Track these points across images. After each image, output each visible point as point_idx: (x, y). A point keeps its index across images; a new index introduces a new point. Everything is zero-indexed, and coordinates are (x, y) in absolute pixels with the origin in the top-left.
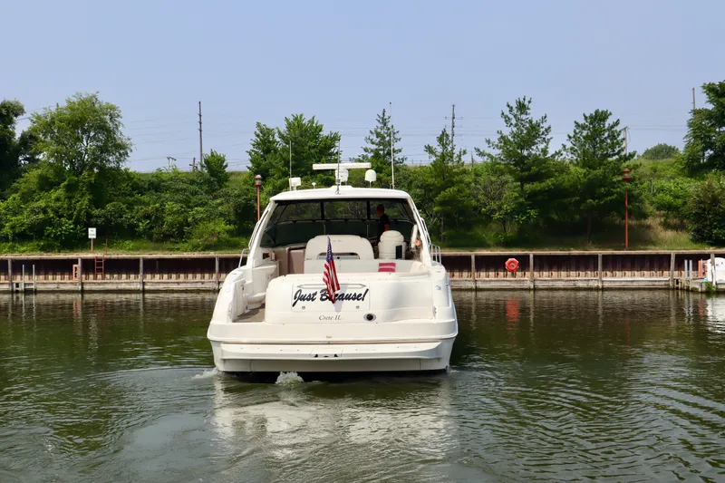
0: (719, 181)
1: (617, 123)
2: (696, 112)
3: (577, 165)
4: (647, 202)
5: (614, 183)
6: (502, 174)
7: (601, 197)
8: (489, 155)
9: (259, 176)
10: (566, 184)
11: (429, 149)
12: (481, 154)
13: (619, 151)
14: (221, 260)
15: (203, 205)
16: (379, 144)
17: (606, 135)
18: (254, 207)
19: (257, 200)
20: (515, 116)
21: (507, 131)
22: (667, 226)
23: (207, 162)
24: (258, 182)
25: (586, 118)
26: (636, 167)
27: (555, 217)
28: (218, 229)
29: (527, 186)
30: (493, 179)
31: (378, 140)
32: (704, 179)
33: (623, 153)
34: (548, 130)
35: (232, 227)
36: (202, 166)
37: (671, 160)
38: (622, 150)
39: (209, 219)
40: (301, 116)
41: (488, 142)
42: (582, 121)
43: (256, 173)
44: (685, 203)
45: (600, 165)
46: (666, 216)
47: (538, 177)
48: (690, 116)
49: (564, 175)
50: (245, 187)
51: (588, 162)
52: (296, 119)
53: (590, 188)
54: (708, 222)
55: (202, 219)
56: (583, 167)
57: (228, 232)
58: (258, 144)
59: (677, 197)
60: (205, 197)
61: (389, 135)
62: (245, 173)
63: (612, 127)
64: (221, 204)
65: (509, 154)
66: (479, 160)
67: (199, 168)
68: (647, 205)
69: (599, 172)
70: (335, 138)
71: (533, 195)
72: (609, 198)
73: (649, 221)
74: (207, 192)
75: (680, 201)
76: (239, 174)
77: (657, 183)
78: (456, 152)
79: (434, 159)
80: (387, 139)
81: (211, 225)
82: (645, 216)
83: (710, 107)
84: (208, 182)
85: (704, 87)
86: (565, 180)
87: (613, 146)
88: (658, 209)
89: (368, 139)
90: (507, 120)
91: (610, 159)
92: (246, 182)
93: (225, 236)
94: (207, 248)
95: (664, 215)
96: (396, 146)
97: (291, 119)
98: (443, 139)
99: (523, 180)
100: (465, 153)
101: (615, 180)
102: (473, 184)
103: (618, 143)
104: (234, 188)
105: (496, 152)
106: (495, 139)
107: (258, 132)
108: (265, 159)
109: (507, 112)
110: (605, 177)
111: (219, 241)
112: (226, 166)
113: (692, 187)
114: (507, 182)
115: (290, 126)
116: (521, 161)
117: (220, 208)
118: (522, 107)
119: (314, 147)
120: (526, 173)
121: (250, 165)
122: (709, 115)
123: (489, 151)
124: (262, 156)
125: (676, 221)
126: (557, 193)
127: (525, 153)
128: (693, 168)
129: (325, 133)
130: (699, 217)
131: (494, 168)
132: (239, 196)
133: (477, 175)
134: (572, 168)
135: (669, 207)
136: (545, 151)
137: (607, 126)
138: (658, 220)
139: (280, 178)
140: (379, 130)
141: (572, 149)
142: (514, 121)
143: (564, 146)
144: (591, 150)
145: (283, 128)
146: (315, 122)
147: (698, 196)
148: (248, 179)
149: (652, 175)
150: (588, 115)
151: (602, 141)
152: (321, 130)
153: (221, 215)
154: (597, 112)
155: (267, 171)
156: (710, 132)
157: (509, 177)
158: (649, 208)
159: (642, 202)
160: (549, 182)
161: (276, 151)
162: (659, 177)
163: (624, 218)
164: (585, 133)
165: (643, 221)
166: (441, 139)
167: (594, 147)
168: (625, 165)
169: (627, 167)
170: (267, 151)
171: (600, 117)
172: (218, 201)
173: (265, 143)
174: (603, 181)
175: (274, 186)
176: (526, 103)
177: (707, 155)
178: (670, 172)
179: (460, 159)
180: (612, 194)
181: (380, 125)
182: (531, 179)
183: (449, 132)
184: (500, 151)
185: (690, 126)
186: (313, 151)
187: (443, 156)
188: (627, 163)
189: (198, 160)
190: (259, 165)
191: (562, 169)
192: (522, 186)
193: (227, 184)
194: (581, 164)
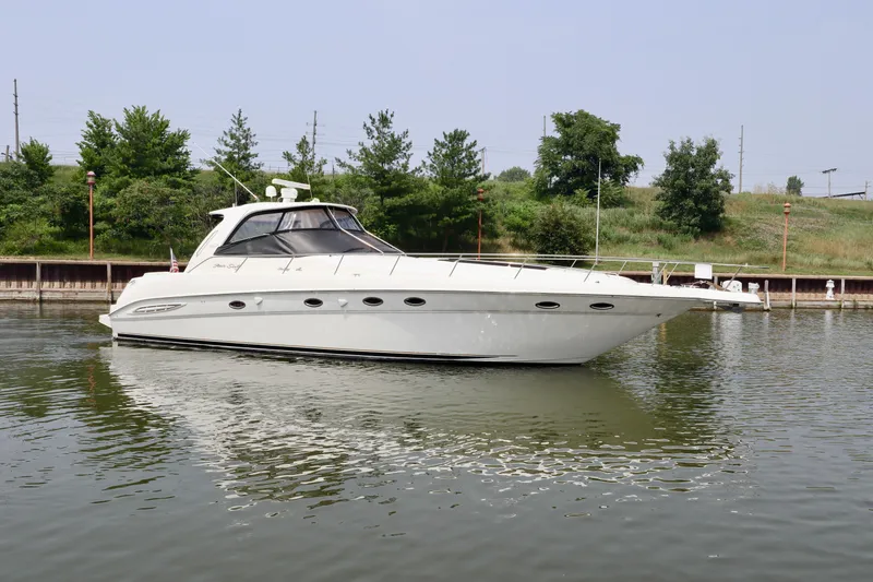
0: (561, 205)
1: (474, 144)
2: (545, 139)
3: (436, 182)
4: (499, 222)
5: (470, 202)
6: (363, 186)
7: (457, 215)
8: (350, 167)
9: (91, 173)
10: (425, 201)
11: (288, 157)
12: (343, 165)
13: (475, 172)
14: (43, 266)
15: (20, 202)
16: (233, 147)
17: (464, 155)
18: (84, 208)
19: (89, 200)
20: (377, 129)
21: (369, 144)
22: (515, 246)
23: (25, 152)
24: (90, 180)
25: (445, 136)
26: (489, 188)
27: (414, 233)
28: (39, 231)
29: (388, 201)
30: (354, 191)
31: (233, 142)
32: (550, 203)
33: (478, 174)
34: (409, 146)
35: (58, 229)
36: (19, 156)
37: (523, 183)
38: (479, 170)
39: (28, 218)
40: (144, 108)
41: (350, 153)
42: (442, 139)
43: (89, 169)
44: (532, 225)
45: (458, 184)
46: (516, 237)
47: (398, 192)
48: (540, 143)
49: (423, 192)
50: (75, 184)
51: (446, 180)
52: (138, 111)
53: (448, 206)
54: (551, 244)
55: (20, 218)
56: (442, 184)
57: (52, 234)
58: (90, 136)
59: (525, 219)
60: (22, 193)
61: (246, 138)
62: (74, 167)
63: (470, 147)
64: (44, 202)
65: (370, 168)
66: (341, 171)
67: (15, 158)
68: (499, 226)
69: (456, 190)
70: (183, 136)
71: (391, 210)
72: (463, 217)
73: (500, 241)
74: (25, 187)
75: (528, 223)
76: (67, 168)
77: (509, 205)
78: (317, 161)
79: (293, 166)
80: (243, 141)
81: (31, 226)
82: (496, 236)
83: (558, 135)
84: (26, 175)
85: (552, 116)
86: (423, 197)
87: (470, 167)
88: (508, 229)
89: (221, 140)
90: (369, 132)
91: (467, 179)
92: (75, 179)
93: (49, 238)
94: (25, 252)
95: (513, 236)
96: (252, 150)
97: (132, 111)
98: (303, 146)
99: (384, 195)
100: (325, 162)
101: (470, 199)
102: (333, 196)
103: (474, 164)
104: (59, 185)
105: (357, 164)
106: (357, 150)
107: (91, 123)
108: (100, 154)
109: (369, 124)
110: (461, 197)
111: (41, 244)
112: (50, 158)
113: (539, 210)
114: (367, 195)
115: (130, 119)
116: (381, 175)
117: (42, 207)
118: (384, 120)
119: (159, 144)
120: (386, 188)
121: (81, 160)
122: (557, 143)
123: (349, 162)
124: (96, 150)
125: (522, 242)
126: (416, 209)
127: (386, 167)
128: (542, 193)
129: (172, 130)
130: (544, 239)
131: (354, 180)
132: (67, 194)
133: (337, 187)
134: (431, 185)
135: (518, 228)
136: (405, 167)
137: (464, 147)
138: (508, 240)
139: (117, 176)
140: (234, 131)
141: (431, 166)
142: (376, 134)
143: (424, 163)
144: (450, 169)
145: (122, 120)
146: (161, 116)
147: (543, 219)
148: (78, 176)
149: (504, 197)
150: (447, 134)
151: (460, 161)
152: (167, 126)
153: (44, 214)
154: (456, 131)
155: (102, 167)
156: (556, 159)
157: (370, 191)
158: (501, 229)
159: (494, 222)
160: (408, 198)
161: (113, 146)
162: (512, 199)
163: (477, 237)
164: (444, 151)
165: (495, 241)
166: (300, 147)
167: (452, 165)
168: (480, 185)
169: (482, 187)
170: (103, 145)
171: (458, 137)
172: (40, 198)
173: (99, 134)
174: (459, 201)
175: (111, 186)
176: (389, 116)
177: (553, 181)
178: (520, 196)
179: (320, 170)
180: (467, 213)
181: (235, 127)
182: (390, 194)
183: (309, 139)
184: (361, 164)
185: (540, 152)
186: (157, 148)
187: (302, 165)
188: (483, 183)
189: (13, 149)
190: (91, 160)
191: (421, 185)
192: (382, 200)
193: (51, 179)
194: (439, 182)
